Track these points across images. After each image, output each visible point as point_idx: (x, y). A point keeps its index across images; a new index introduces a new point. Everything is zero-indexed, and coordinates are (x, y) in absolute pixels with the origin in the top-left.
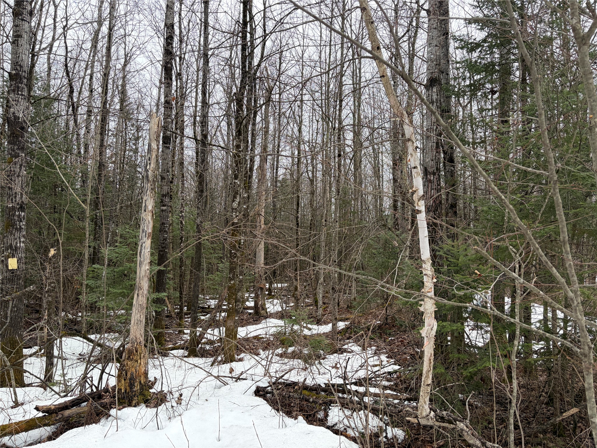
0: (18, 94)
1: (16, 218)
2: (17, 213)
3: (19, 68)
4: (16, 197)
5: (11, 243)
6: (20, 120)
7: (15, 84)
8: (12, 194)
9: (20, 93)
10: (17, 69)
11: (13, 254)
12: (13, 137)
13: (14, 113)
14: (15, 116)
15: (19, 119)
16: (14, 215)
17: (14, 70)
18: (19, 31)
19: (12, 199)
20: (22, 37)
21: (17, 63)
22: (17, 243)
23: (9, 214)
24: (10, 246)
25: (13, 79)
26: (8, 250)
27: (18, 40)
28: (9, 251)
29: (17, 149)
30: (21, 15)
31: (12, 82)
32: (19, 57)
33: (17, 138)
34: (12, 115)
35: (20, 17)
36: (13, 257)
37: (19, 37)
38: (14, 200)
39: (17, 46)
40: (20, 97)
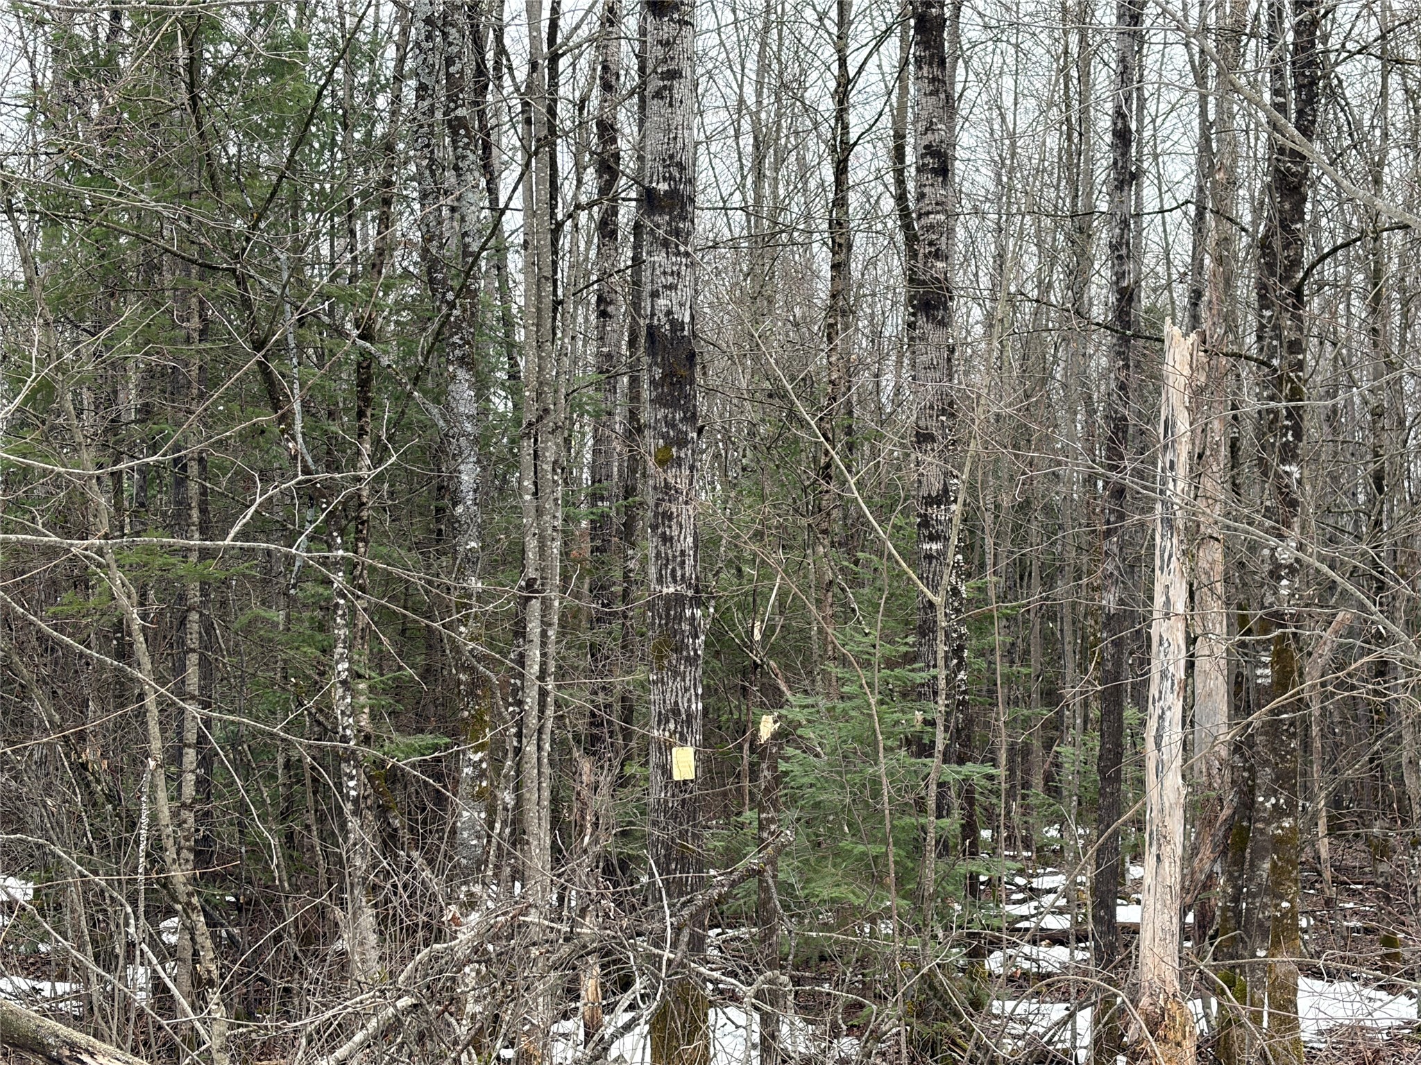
0: (678, 254)
1: (686, 627)
2: (688, 613)
3: (675, 171)
4: (683, 562)
5: (676, 703)
6: (686, 333)
7: (669, 223)
8: (675, 557)
9: (682, 249)
10: (671, 178)
11: (682, 734)
12: (671, 384)
13: (669, 313)
14: (673, 322)
15: (683, 329)
16: (680, 618)
17: (664, 179)
18: (672, 59)
19: (674, 571)
20: (681, 76)
21: (671, 157)
22: (689, 700)
23: (668, 615)
24: (673, 711)
25: (663, 208)
26: (667, 722)
27: (671, 89)
28: (672, 726)
29: (681, 420)
30: (679, 10)
31: (657, 218)
32: (675, 138)
33: (681, 389)
34: (664, 320)
35: (676, 16)
36: (683, 740)
37: (673, 78)
38: (679, 573)
39: (671, 105)
40: (684, 260)
